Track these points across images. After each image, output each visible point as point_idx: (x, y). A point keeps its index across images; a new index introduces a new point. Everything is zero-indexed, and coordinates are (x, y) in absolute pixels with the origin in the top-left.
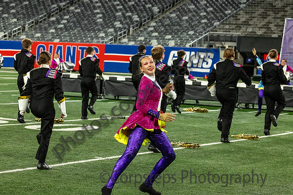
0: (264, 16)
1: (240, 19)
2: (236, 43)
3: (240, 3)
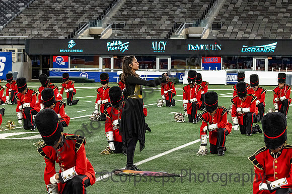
0: (46, 19)
1: (22, 22)
2: (24, 46)
3: (19, 7)
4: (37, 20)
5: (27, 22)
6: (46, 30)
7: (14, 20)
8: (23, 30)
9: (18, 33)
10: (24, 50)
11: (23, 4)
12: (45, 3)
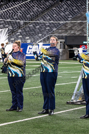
0: (81, 24)
1: (67, 27)
2: (64, 40)
3: (69, 18)
4: (76, 25)
5: (70, 27)
6: (79, 31)
7: (64, 25)
8: (66, 31)
9: (63, 32)
10: (64, 42)
11: (71, 16)
12: (84, 15)
